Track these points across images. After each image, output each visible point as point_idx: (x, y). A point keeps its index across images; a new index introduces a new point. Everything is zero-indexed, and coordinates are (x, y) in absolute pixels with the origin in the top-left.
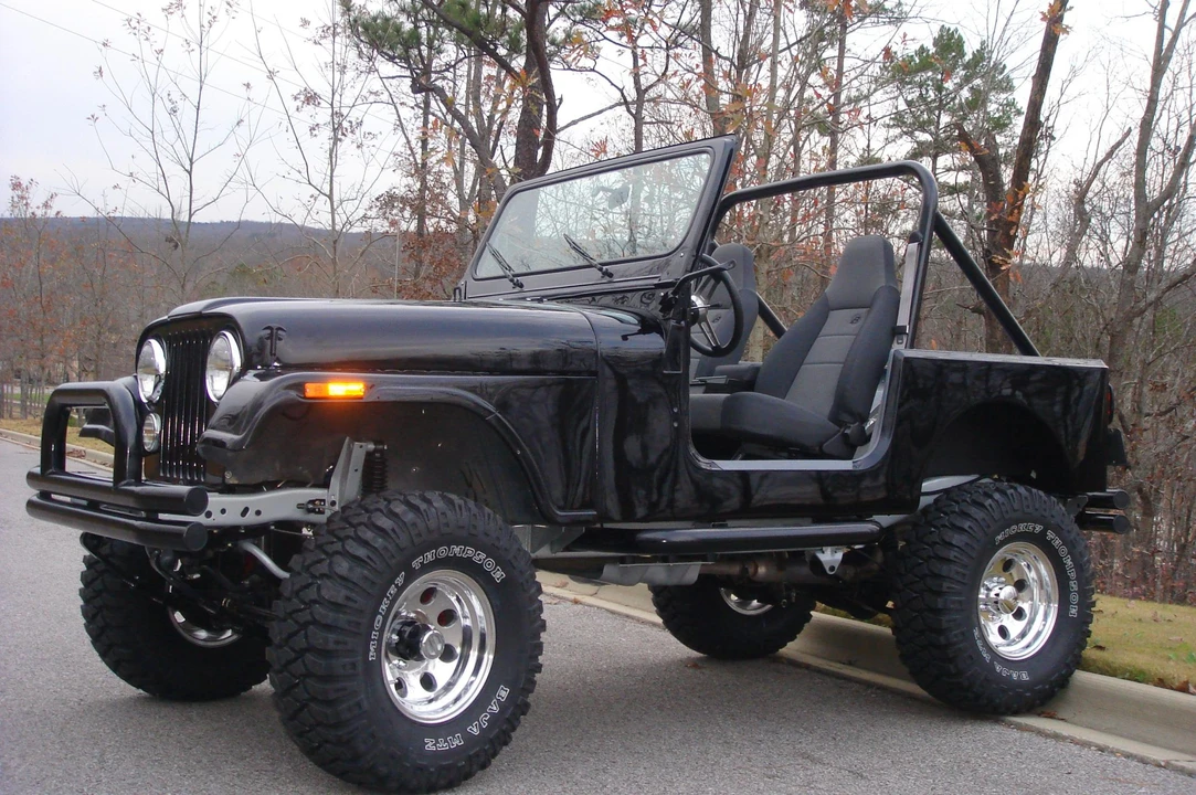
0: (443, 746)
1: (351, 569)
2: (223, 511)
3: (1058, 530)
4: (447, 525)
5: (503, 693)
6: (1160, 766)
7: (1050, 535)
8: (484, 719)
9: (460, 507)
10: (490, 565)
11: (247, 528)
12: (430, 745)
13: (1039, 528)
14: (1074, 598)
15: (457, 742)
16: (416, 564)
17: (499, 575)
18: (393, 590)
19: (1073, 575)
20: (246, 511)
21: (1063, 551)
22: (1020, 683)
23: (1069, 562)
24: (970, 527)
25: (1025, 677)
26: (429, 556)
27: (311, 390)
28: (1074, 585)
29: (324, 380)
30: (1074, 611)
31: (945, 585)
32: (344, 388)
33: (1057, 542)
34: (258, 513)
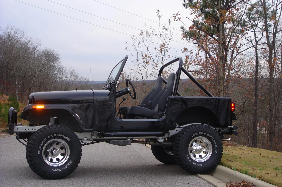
0: (56, 170)
1: (35, 138)
2: (28, 129)
3: (210, 134)
4: (56, 130)
5: (71, 162)
6: (209, 183)
7: (208, 135)
8: (66, 167)
9: (59, 127)
10: (67, 138)
11: (33, 132)
12: (53, 170)
13: (205, 133)
14: (216, 149)
15: (59, 170)
16: (49, 137)
17: (69, 140)
18: (43, 142)
19: (215, 144)
20: (33, 129)
21: (212, 139)
22: (200, 167)
23: (214, 141)
24: (185, 133)
25: (201, 165)
26: (52, 136)
27: (34, 107)
28: (216, 146)
29: (36, 105)
30: (216, 152)
31: (178, 145)
32: (40, 107)
33: (211, 137)
34: (35, 130)
